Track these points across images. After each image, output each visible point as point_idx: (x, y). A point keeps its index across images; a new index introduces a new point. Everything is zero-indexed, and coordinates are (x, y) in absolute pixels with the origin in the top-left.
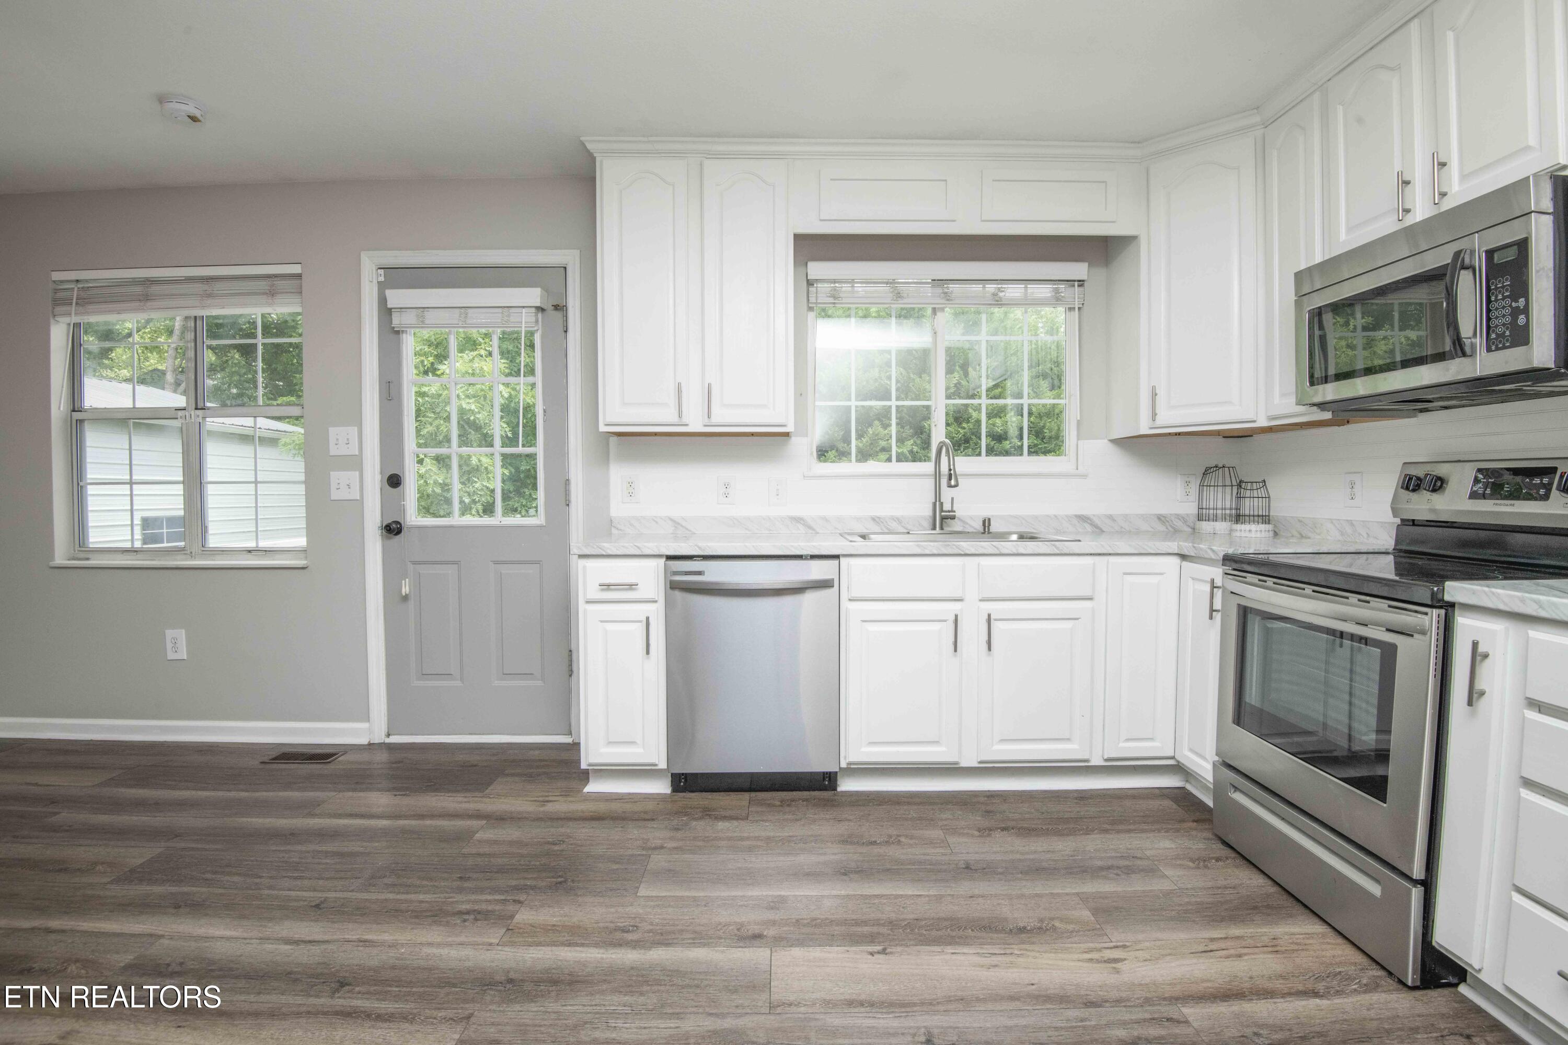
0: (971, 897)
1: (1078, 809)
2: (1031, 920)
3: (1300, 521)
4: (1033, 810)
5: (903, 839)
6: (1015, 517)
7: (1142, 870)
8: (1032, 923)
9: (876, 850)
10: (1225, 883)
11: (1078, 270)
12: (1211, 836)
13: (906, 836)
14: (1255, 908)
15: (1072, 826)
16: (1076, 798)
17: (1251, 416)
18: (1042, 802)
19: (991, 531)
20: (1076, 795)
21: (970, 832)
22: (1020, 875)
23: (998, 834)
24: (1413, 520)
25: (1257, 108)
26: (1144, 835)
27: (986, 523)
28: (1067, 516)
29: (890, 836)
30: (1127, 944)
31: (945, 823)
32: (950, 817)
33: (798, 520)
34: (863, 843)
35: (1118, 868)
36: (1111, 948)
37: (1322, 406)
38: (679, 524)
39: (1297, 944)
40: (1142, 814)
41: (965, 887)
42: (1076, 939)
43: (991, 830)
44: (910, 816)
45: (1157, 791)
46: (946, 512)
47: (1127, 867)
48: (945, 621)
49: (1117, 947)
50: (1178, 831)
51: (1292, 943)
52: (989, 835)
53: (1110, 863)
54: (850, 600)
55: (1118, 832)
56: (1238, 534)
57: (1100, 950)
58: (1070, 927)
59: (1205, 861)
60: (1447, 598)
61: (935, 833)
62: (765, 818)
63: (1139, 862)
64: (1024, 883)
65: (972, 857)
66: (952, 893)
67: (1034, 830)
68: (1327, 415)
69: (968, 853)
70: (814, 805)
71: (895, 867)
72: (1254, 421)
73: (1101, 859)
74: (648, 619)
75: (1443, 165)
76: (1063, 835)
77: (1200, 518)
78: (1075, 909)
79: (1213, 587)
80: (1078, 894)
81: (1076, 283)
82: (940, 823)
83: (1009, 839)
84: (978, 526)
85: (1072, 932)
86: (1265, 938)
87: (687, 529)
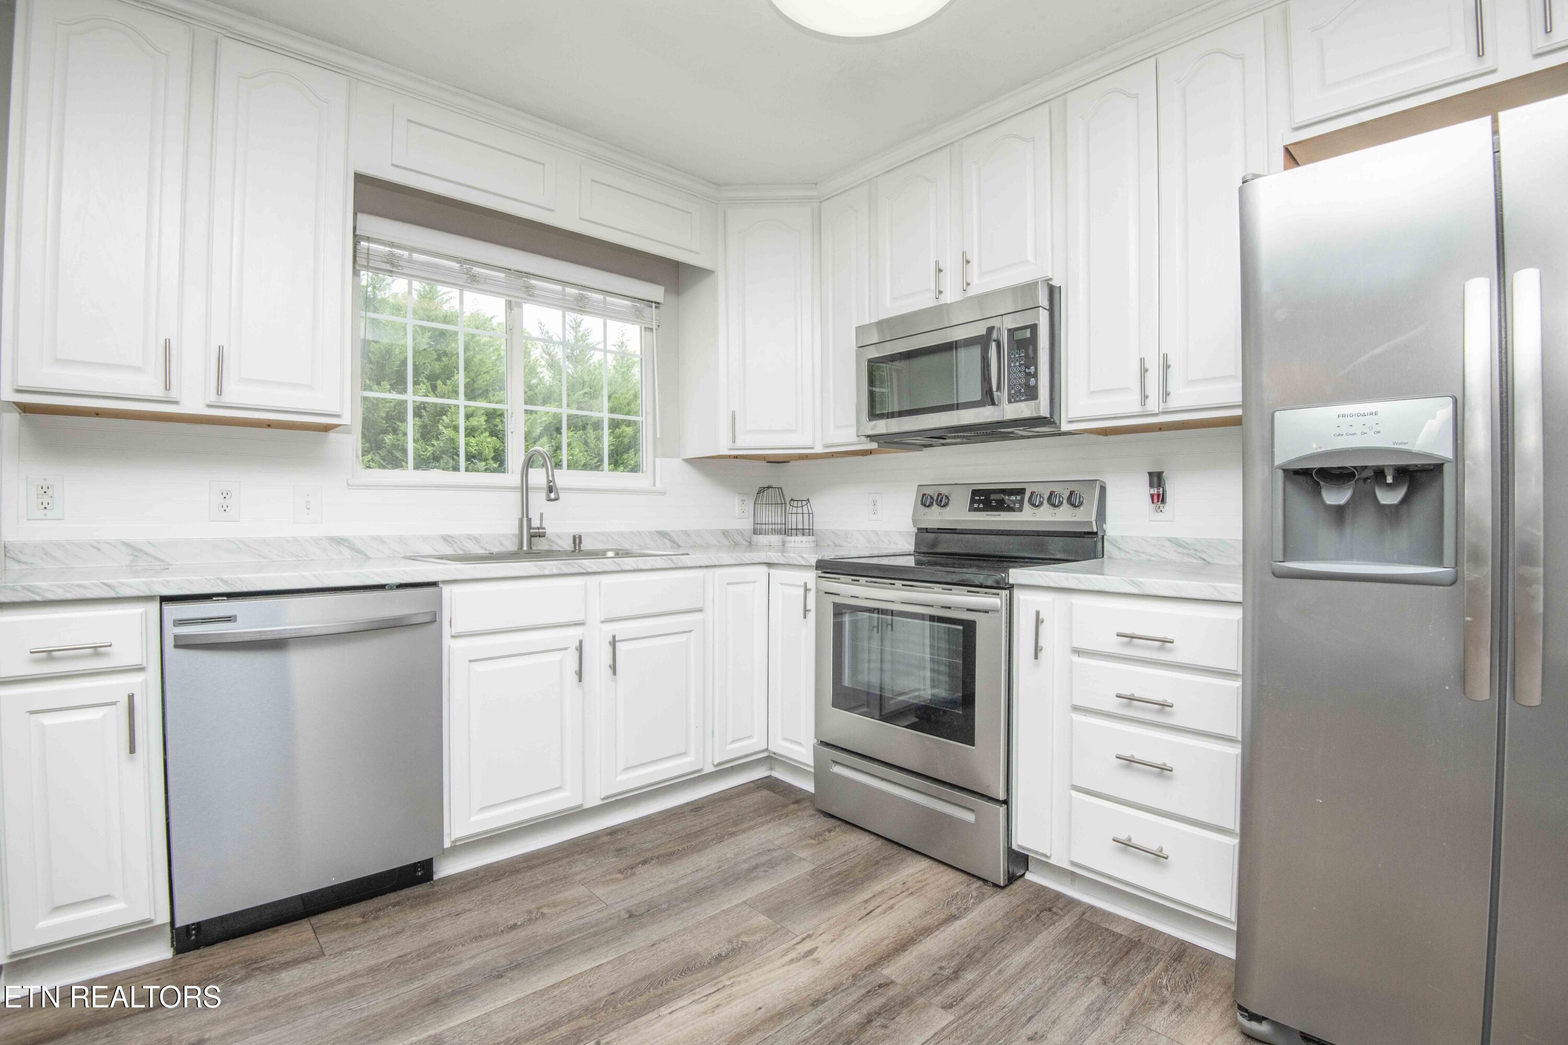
0: (653, 945)
1: (699, 821)
2: (721, 945)
3: (834, 533)
4: (660, 835)
5: (545, 910)
6: (602, 534)
7: (782, 860)
8: (724, 949)
9: (522, 934)
10: (845, 849)
11: (656, 292)
12: (813, 812)
13: (548, 906)
14: (877, 862)
15: (702, 839)
16: (692, 811)
17: (808, 443)
18: (664, 824)
19: (582, 549)
20: (690, 808)
21: (611, 877)
22: (685, 905)
23: (641, 869)
24: (927, 529)
25: (816, 184)
26: (764, 828)
27: (577, 540)
28: (649, 532)
29: (530, 912)
30: (811, 932)
31: (582, 876)
32: (584, 868)
33: (339, 541)
34: (502, 931)
35: (763, 865)
36: (800, 942)
37: (871, 438)
38: (141, 550)
39: (920, 881)
40: (752, 809)
41: (641, 937)
42: (769, 946)
43: (632, 868)
44: (539, 882)
45: (752, 785)
46: (535, 529)
47: (769, 862)
48: (566, 649)
49: (804, 939)
50: (787, 815)
51: (916, 882)
52: (633, 874)
53: (754, 862)
54: (453, 637)
55: (744, 831)
56: (792, 545)
57: (793, 948)
58: (757, 937)
59: (821, 835)
60: (1011, 581)
61: (579, 891)
62: (350, 945)
63: (775, 854)
64: (694, 910)
65: (629, 903)
66: (632, 949)
67: (672, 854)
68: (874, 446)
69: (623, 900)
70: (412, 907)
71: (556, 945)
72: (812, 448)
73: (745, 861)
74: (131, 698)
75: (968, 262)
76: (699, 851)
77: (755, 532)
78: (751, 918)
79: (806, 590)
80: (745, 902)
81: (654, 305)
82: (578, 878)
83: (654, 871)
84: (568, 545)
85: (762, 941)
86: (898, 885)
87: (156, 559)
